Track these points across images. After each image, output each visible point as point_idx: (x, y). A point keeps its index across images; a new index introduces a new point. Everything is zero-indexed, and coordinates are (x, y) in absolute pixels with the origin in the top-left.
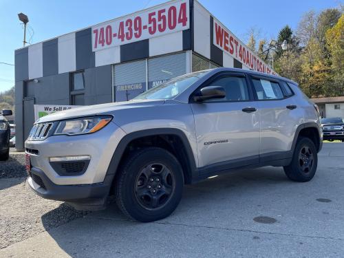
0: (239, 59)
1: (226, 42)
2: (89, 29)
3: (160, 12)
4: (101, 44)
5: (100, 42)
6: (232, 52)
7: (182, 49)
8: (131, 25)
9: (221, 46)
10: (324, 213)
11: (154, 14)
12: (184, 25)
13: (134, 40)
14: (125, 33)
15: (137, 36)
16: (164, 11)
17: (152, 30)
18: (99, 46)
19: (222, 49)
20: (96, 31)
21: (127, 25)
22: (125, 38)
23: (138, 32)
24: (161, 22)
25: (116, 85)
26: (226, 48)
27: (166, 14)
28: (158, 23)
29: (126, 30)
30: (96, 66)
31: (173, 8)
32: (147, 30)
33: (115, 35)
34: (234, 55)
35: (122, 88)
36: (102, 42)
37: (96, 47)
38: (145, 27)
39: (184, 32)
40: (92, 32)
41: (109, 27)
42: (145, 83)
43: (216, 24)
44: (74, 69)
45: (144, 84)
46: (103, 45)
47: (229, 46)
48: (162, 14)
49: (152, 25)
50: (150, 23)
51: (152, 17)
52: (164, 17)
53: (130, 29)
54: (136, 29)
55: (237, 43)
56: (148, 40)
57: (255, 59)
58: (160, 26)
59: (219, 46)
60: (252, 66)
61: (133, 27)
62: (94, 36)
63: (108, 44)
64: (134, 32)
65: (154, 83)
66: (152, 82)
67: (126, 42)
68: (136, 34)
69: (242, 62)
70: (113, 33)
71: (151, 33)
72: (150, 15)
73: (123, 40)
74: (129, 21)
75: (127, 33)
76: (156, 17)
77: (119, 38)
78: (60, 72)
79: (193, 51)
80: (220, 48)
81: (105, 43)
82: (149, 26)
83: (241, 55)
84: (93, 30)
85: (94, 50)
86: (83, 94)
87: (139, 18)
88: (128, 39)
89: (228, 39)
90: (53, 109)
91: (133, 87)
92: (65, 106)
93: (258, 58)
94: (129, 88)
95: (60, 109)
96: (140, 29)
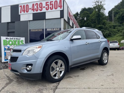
0: (73, 22)
4: (23, 12)
5: (23, 11)
6: (72, 20)
8: (38, 5)
11: (48, 2)
12: (61, 8)
13: (39, 11)
14: (35, 8)
16: (52, 2)
19: (70, 18)
21: (36, 5)
22: (35, 11)
23: (41, 9)
24: (51, 6)
25: (30, 29)
27: (53, 3)
29: (35, 7)
30: (21, 21)
31: (57, 1)
35: (33, 31)
37: (21, 13)
38: (44, 7)
39: (61, 11)
40: (19, 6)
41: (28, 5)
44: (9, 21)
45: (43, 29)
46: (24, 12)
47: (71, 17)
48: (52, 3)
49: (47, 7)
51: (47, 4)
52: (52, 4)
53: (37, 7)
54: (40, 7)
56: (45, 12)
58: (50, 7)
59: (69, 17)
62: (20, 8)
65: (47, 29)
67: (35, 12)
70: (29, 8)
71: (47, 9)
73: (34, 11)
75: (36, 9)
76: (49, 4)
77: (32, 10)
78: (2, 22)
79: (64, 18)
81: (25, 12)
84: (19, 5)
86: (14, 32)
87: (41, 3)
90: (9, 39)
91: (38, 30)
92: (15, 37)
93: (77, 22)
94: (36, 30)
95: (13, 39)
96: (42, 7)
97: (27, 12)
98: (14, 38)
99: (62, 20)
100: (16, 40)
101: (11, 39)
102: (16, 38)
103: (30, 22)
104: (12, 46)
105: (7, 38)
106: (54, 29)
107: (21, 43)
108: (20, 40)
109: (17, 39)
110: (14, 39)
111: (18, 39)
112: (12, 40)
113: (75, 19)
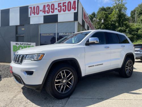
1: (86, 18)
3: (64, 3)
5: (33, 13)
7: (73, 20)
11: (61, 3)
12: (75, 10)
13: (50, 14)
16: (65, 3)
17: (60, 10)
18: (33, 15)
21: (47, 7)
23: (53, 10)
24: (64, 8)
25: (41, 33)
26: (86, 21)
27: (66, 4)
28: (62, 8)
29: (47, 9)
30: (31, 24)
31: (70, 2)
33: (41, 11)
34: (87, 24)
35: (44, 35)
36: (34, 13)
37: (31, 15)
38: (56, 9)
39: (75, 13)
41: (38, 7)
43: (84, 11)
44: (18, 24)
45: (55, 34)
46: (35, 14)
47: (86, 20)
48: (65, 4)
49: (59, 8)
51: (60, 5)
52: (65, 6)
53: (49, 9)
54: (52, 9)
55: (88, 19)
56: (57, 15)
58: (63, 9)
59: (84, 20)
61: (50, 8)
62: (30, 10)
63: (38, 14)
64: (51, 10)
65: (60, 34)
66: (59, 33)
68: (51, 11)
69: (89, 26)
71: (59, 11)
73: (45, 13)
74: (49, 5)
75: (47, 11)
76: (62, 5)
78: (10, 25)
79: (78, 21)
81: (36, 14)
82: (58, 8)
84: (29, 7)
85: (29, 16)
86: (23, 36)
87: (53, 5)
88: (48, 13)
90: (19, 44)
91: (49, 35)
92: (25, 43)
94: (47, 35)
96: (54, 9)
98: (24, 43)
99: (76, 23)
100: (26, 45)
101: (21, 44)
102: (26, 43)
103: (41, 25)
105: (16, 44)
106: (67, 33)
108: (31, 46)
109: (27, 44)
110: (24, 45)
113: (91, 21)
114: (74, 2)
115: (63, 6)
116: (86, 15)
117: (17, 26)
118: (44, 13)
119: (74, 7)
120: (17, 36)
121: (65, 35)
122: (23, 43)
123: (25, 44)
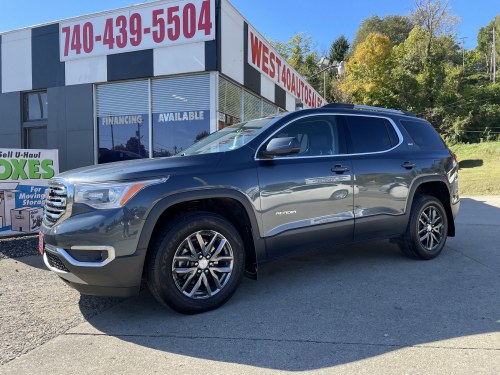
0: (281, 84)
1: (265, 60)
2: (56, 26)
3: (171, 10)
4: (75, 51)
5: (73, 48)
6: (272, 75)
8: (125, 25)
9: (258, 65)
10: (396, 308)
11: (161, 12)
12: (208, 33)
13: (129, 48)
14: (114, 37)
15: (134, 43)
16: (176, 9)
17: (159, 36)
18: (72, 53)
19: (260, 70)
20: (67, 30)
21: (118, 24)
22: (115, 45)
23: (135, 36)
24: (173, 26)
25: (100, 115)
26: (265, 69)
27: (180, 14)
28: (167, 26)
29: (116, 32)
30: (67, 84)
31: (191, 6)
32: (150, 35)
33: (98, 38)
34: (275, 79)
35: (111, 121)
36: (77, 48)
37: (66, 54)
38: (147, 31)
39: (207, 44)
40: (60, 30)
41: (89, 25)
42: (147, 115)
43: (252, 35)
45: (146, 117)
46: (78, 52)
47: (268, 66)
48: (174, 14)
49: (158, 28)
50: (155, 24)
51: (159, 17)
52: (177, 18)
53: (123, 31)
54: (133, 32)
55: (279, 62)
56: (152, 50)
57: (303, 84)
58: (170, 30)
59: (255, 66)
60: (299, 95)
61: (128, 29)
62: (63, 36)
64: (129, 36)
65: (161, 115)
66: (158, 114)
67: (116, 50)
68: (132, 40)
69: (286, 89)
70: (95, 35)
71: (158, 39)
72: (156, 13)
73: (111, 47)
74: (122, 18)
75: (118, 38)
76: (164, 16)
77: (105, 43)
78: (5, 89)
79: (220, 72)
80: (257, 68)
81: (82, 50)
82: (153, 29)
83: (284, 80)
84: (61, 27)
85: (62, 58)
86: (45, 127)
87: (137, 16)
88: (121, 45)
89: (268, 56)
91: (128, 120)
92: (18, 150)
93: (306, 84)
94: (122, 121)
95: (10, 155)
96: (138, 32)
97: (88, 51)
98: (14, 151)
100: (21, 157)
101: (5, 155)
102: (22, 151)
104: (10, 180)
106: (185, 114)
107: (42, 171)
108: (41, 160)
109: (26, 155)
110: (14, 157)
111: (31, 156)
112: (7, 159)
114: (206, 6)
115: (170, 22)
116: (266, 50)
117: (24, 95)
118: (107, 46)
119: (203, 22)
120: (25, 129)
121: (180, 119)
122: (10, 150)
123: (18, 155)
